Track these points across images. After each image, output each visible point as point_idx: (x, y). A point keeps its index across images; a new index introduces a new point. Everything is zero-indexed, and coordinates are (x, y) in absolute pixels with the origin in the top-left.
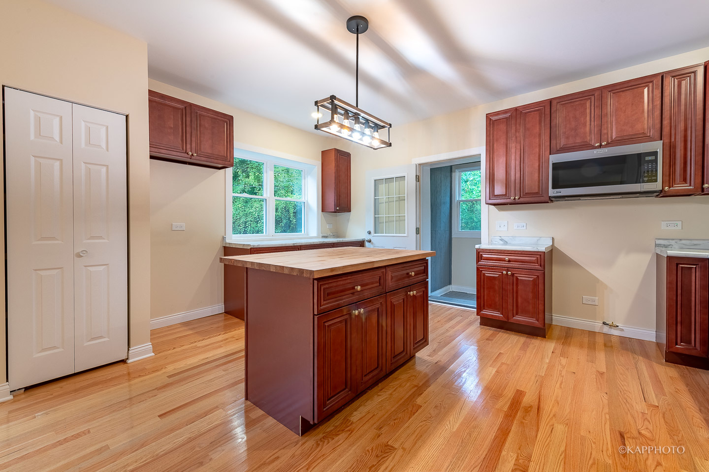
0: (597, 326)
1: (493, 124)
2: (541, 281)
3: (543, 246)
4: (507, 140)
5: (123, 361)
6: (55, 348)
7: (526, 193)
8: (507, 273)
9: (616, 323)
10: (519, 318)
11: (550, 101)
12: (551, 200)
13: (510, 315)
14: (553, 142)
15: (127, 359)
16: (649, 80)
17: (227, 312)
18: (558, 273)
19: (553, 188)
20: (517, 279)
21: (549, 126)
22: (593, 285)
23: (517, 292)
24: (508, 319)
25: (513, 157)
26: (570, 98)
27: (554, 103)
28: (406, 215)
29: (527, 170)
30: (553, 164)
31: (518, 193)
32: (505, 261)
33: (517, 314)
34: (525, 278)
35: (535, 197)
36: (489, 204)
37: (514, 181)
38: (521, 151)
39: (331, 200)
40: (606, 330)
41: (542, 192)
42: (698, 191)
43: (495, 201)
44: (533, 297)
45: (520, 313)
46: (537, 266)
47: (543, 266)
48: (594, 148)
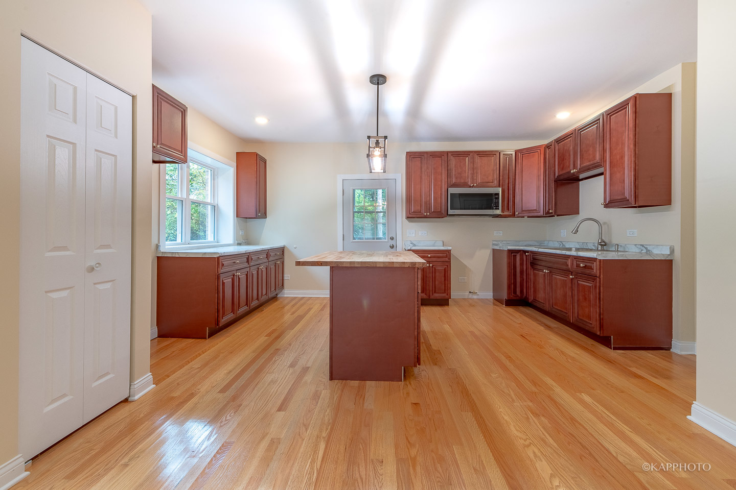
0: (466, 294)
1: (412, 159)
2: (449, 268)
4: (421, 173)
5: (126, 400)
6: (64, 395)
7: (433, 212)
8: (429, 266)
9: (476, 291)
10: (435, 295)
11: (447, 153)
12: (449, 216)
13: (431, 293)
14: (449, 180)
15: (129, 396)
16: (494, 153)
17: (159, 336)
19: (451, 209)
20: (435, 269)
21: (446, 168)
22: (464, 270)
23: (435, 278)
24: (429, 297)
25: (425, 186)
26: (458, 154)
27: (450, 154)
29: (433, 195)
30: (451, 194)
31: (428, 210)
32: (428, 257)
33: (435, 292)
34: (440, 268)
35: (438, 214)
36: (408, 218)
37: (426, 203)
38: (430, 182)
39: (250, 206)
40: (471, 296)
41: (443, 211)
42: (513, 215)
43: (414, 215)
44: (445, 280)
45: (437, 292)
46: (447, 259)
47: (450, 259)
48: (470, 187)
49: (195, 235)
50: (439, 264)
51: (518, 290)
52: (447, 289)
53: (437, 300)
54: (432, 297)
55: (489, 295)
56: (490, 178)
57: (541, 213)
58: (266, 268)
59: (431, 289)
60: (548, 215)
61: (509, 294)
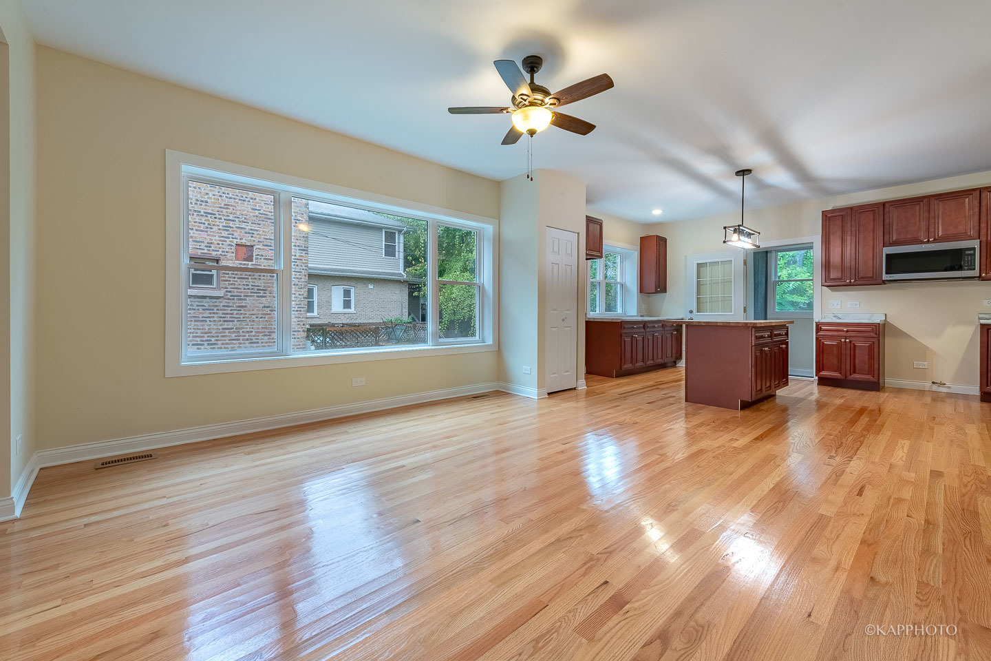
0: (927, 385)
1: (829, 219)
2: (876, 346)
3: (878, 319)
4: (842, 234)
6: (556, 373)
7: (862, 278)
8: (845, 341)
10: (856, 376)
11: (884, 204)
12: (884, 282)
13: (848, 373)
14: (887, 237)
15: (575, 387)
16: (969, 193)
18: (889, 343)
19: (887, 273)
20: (854, 345)
21: (882, 224)
22: (923, 352)
24: (846, 377)
25: (849, 248)
27: (887, 205)
28: (733, 295)
29: (861, 257)
31: (853, 277)
32: (843, 331)
33: (854, 372)
34: (862, 344)
35: (869, 281)
36: (827, 286)
37: (851, 268)
39: (651, 281)
40: (935, 387)
41: (875, 277)
43: (833, 283)
44: (869, 359)
45: (857, 372)
46: (872, 334)
47: (885, 333)
48: (922, 243)
49: (609, 308)
50: (861, 339)
53: (858, 382)
54: (850, 378)
56: (961, 228)
58: (662, 336)
59: (848, 368)
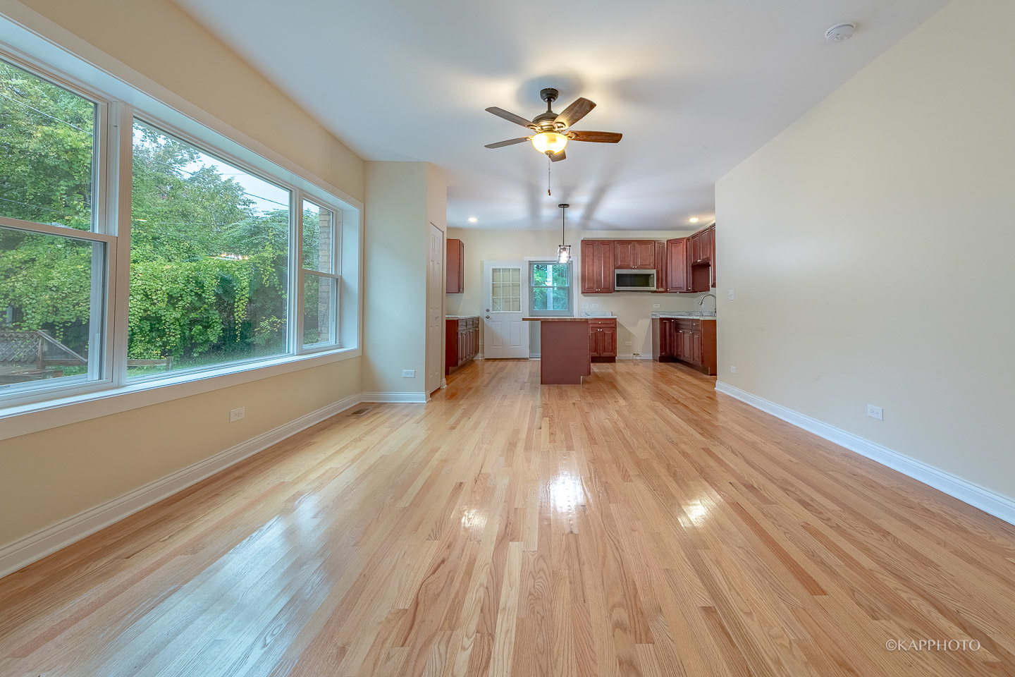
0: (631, 355)
1: (584, 246)
2: (614, 333)
4: (593, 256)
7: (603, 288)
8: (600, 331)
9: (639, 354)
10: (605, 354)
11: (614, 241)
12: (616, 292)
14: (616, 263)
16: (650, 242)
18: (618, 332)
19: (617, 286)
20: (605, 333)
21: (613, 253)
23: (604, 341)
26: (622, 242)
27: (616, 242)
28: (521, 297)
30: (617, 274)
31: (599, 287)
32: (599, 324)
33: (605, 351)
34: (608, 332)
35: (608, 290)
36: (583, 293)
37: (597, 281)
38: (600, 264)
39: (454, 281)
40: (635, 357)
41: (611, 288)
42: (666, 291)
43: (587, 291)
44: (612, 341)
46: (613, 325)
47: (616, 325)
48: (632, 268)
50: (608, 329)
51: (668, 348)
52: (614, 349)
53: (606, 357)
55: (650, 356)
56: (648, 262)
57: (685, 290)
59: (601, 348)
60: (688, 291)
61: (661, 352)
